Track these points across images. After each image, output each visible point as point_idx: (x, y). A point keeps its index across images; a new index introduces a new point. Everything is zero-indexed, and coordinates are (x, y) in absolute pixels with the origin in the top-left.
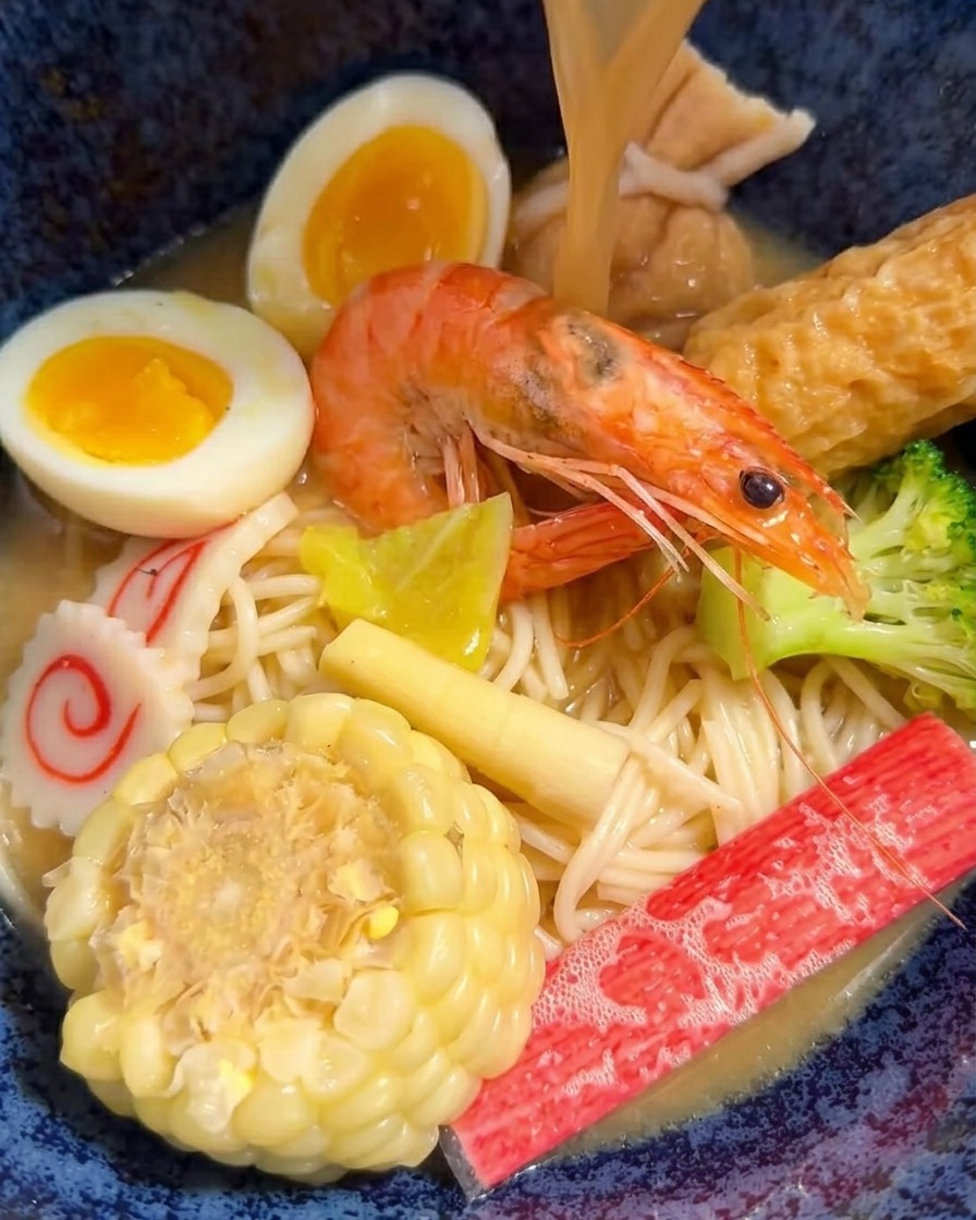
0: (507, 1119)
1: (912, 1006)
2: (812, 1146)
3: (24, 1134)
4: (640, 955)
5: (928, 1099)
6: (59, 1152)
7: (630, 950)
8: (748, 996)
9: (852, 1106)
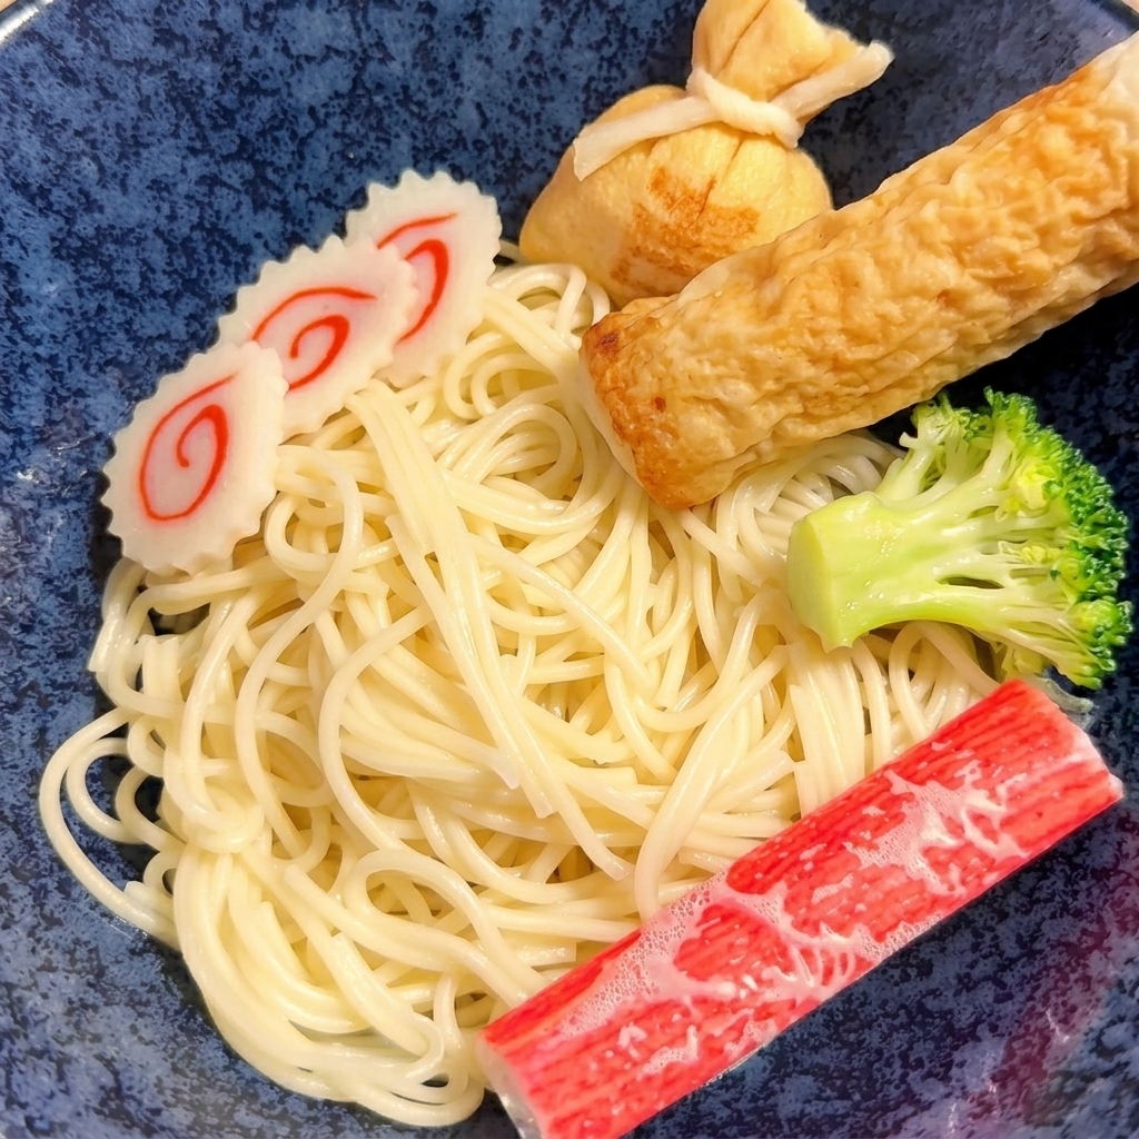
0: (587, 1099)
1: (1008, 978)
2: (904, 1119)
3: (87, 1107)
4: (724, 928)
5: (1023, 1072)
6: (125, 1125)
7: (713, 922)
8: (837, 969)
9: (946, 1079)
